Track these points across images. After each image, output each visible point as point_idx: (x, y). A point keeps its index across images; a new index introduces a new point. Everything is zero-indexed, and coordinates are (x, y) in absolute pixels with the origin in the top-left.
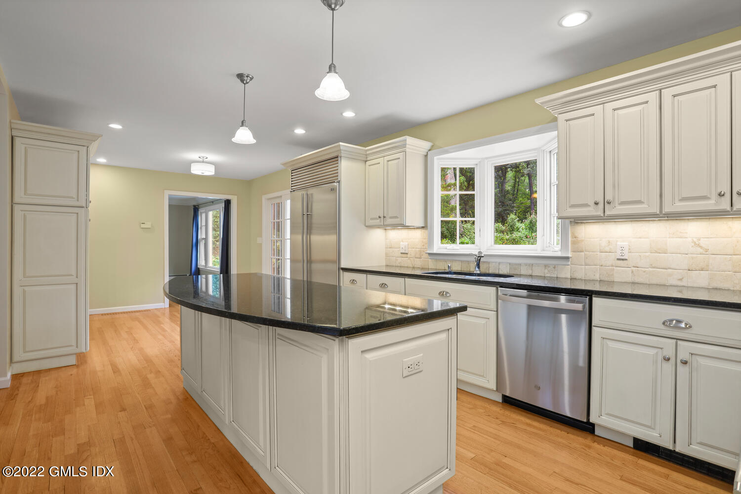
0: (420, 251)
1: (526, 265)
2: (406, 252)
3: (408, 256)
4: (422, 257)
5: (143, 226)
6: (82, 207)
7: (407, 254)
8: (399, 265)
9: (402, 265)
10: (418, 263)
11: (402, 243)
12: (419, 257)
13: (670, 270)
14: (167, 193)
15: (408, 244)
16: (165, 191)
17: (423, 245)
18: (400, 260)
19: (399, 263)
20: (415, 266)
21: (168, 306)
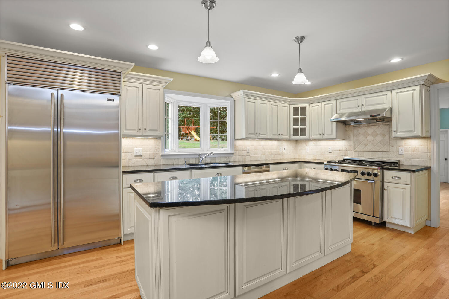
0: (154, 154)
1: (218, 157)
2: (140, 155)
3: (143, 157)
4: (155, 157)
7: (141, 156)
8: (133, 165)
9: (136, 165)
10: (152, 162)
11: (136, 148)
12: (153, 158)
13: (258, 156)
15: (142, 149)
17: (156, 150)
18: (133, 161)
19: (133, 164)
20: (149, 164)
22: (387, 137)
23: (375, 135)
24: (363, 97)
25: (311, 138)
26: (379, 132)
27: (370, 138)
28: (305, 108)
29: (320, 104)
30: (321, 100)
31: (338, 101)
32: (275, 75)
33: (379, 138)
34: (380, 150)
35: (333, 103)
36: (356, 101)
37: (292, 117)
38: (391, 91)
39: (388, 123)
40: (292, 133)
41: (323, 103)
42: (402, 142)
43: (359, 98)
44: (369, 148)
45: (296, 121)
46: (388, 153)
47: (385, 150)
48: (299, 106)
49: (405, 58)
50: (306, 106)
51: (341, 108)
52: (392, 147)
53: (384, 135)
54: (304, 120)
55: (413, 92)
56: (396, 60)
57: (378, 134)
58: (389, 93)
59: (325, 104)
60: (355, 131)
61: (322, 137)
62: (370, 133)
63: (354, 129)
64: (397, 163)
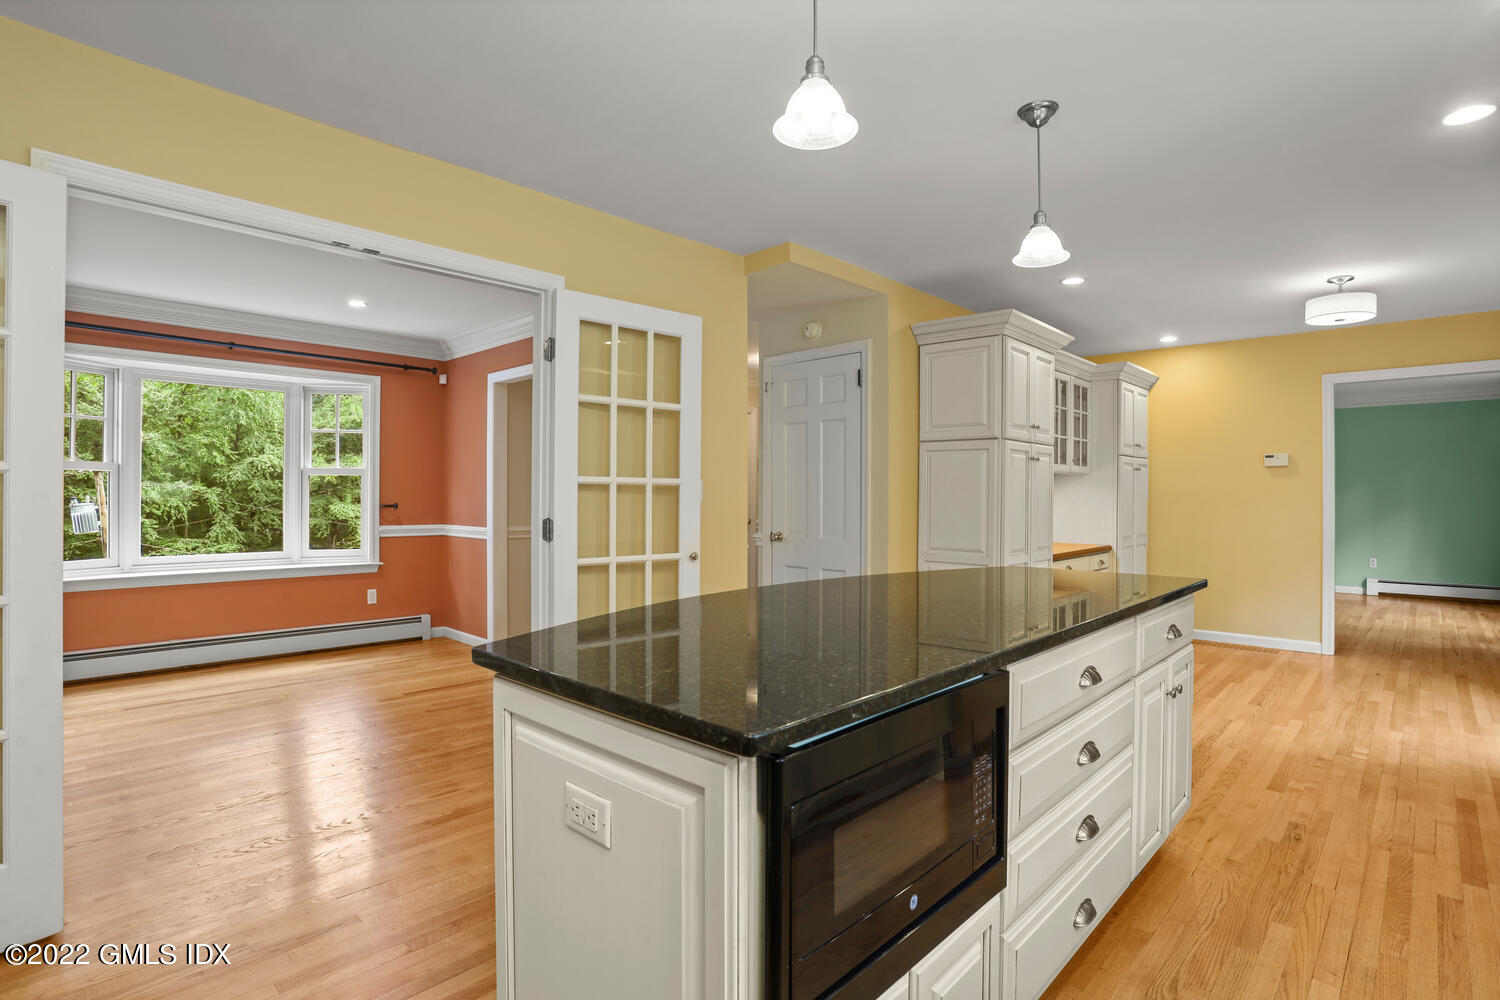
5: (1269, 462)
6: (996, 438)
14: (1328, 383)
16: (1323, 376)
21: (1332, 653)
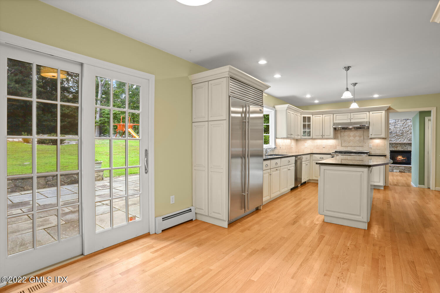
22: (362, 138)
23: (355, 136)
24: (352, 114)
25: (314, 138)
26: (357, 135)
27: (352, 138)
28: (310, 117)
29: (321, 116)
30: (323, 113)
31: (335, 115)
32: (308, 96)
33: (357, 138)
34: (358, 146)
35: (331, 116)
36: (347, 116)
37: (302, 123)
38: (369, 112)
39: (363, 130)
40: (302, 134)
41: (324, 115)
42: (371, 141)
43: (349, 114)
44: (351, 144)
45: (304, 126)
46: (363, 147)
47: (361, 146)
48: (307, 116)
49: (381, 96)
50: (311, 116)
51: (337, 119)
52: (365, 143)
53: (360, 137)
54: (309, 126)
55: (381, 113)
56: (376, 96)
57: (357, 136)
58: (368, 113)
59: (325, 116)
60: (342, 134)
61: (323, 138)
62: (351, 135)
63: (341, 133)
64: (369, 153)
